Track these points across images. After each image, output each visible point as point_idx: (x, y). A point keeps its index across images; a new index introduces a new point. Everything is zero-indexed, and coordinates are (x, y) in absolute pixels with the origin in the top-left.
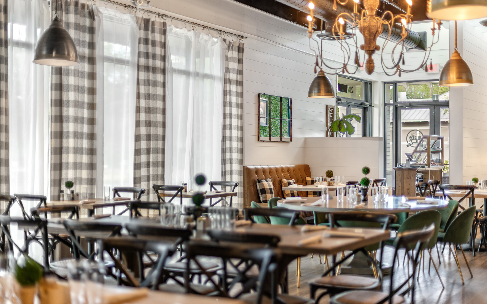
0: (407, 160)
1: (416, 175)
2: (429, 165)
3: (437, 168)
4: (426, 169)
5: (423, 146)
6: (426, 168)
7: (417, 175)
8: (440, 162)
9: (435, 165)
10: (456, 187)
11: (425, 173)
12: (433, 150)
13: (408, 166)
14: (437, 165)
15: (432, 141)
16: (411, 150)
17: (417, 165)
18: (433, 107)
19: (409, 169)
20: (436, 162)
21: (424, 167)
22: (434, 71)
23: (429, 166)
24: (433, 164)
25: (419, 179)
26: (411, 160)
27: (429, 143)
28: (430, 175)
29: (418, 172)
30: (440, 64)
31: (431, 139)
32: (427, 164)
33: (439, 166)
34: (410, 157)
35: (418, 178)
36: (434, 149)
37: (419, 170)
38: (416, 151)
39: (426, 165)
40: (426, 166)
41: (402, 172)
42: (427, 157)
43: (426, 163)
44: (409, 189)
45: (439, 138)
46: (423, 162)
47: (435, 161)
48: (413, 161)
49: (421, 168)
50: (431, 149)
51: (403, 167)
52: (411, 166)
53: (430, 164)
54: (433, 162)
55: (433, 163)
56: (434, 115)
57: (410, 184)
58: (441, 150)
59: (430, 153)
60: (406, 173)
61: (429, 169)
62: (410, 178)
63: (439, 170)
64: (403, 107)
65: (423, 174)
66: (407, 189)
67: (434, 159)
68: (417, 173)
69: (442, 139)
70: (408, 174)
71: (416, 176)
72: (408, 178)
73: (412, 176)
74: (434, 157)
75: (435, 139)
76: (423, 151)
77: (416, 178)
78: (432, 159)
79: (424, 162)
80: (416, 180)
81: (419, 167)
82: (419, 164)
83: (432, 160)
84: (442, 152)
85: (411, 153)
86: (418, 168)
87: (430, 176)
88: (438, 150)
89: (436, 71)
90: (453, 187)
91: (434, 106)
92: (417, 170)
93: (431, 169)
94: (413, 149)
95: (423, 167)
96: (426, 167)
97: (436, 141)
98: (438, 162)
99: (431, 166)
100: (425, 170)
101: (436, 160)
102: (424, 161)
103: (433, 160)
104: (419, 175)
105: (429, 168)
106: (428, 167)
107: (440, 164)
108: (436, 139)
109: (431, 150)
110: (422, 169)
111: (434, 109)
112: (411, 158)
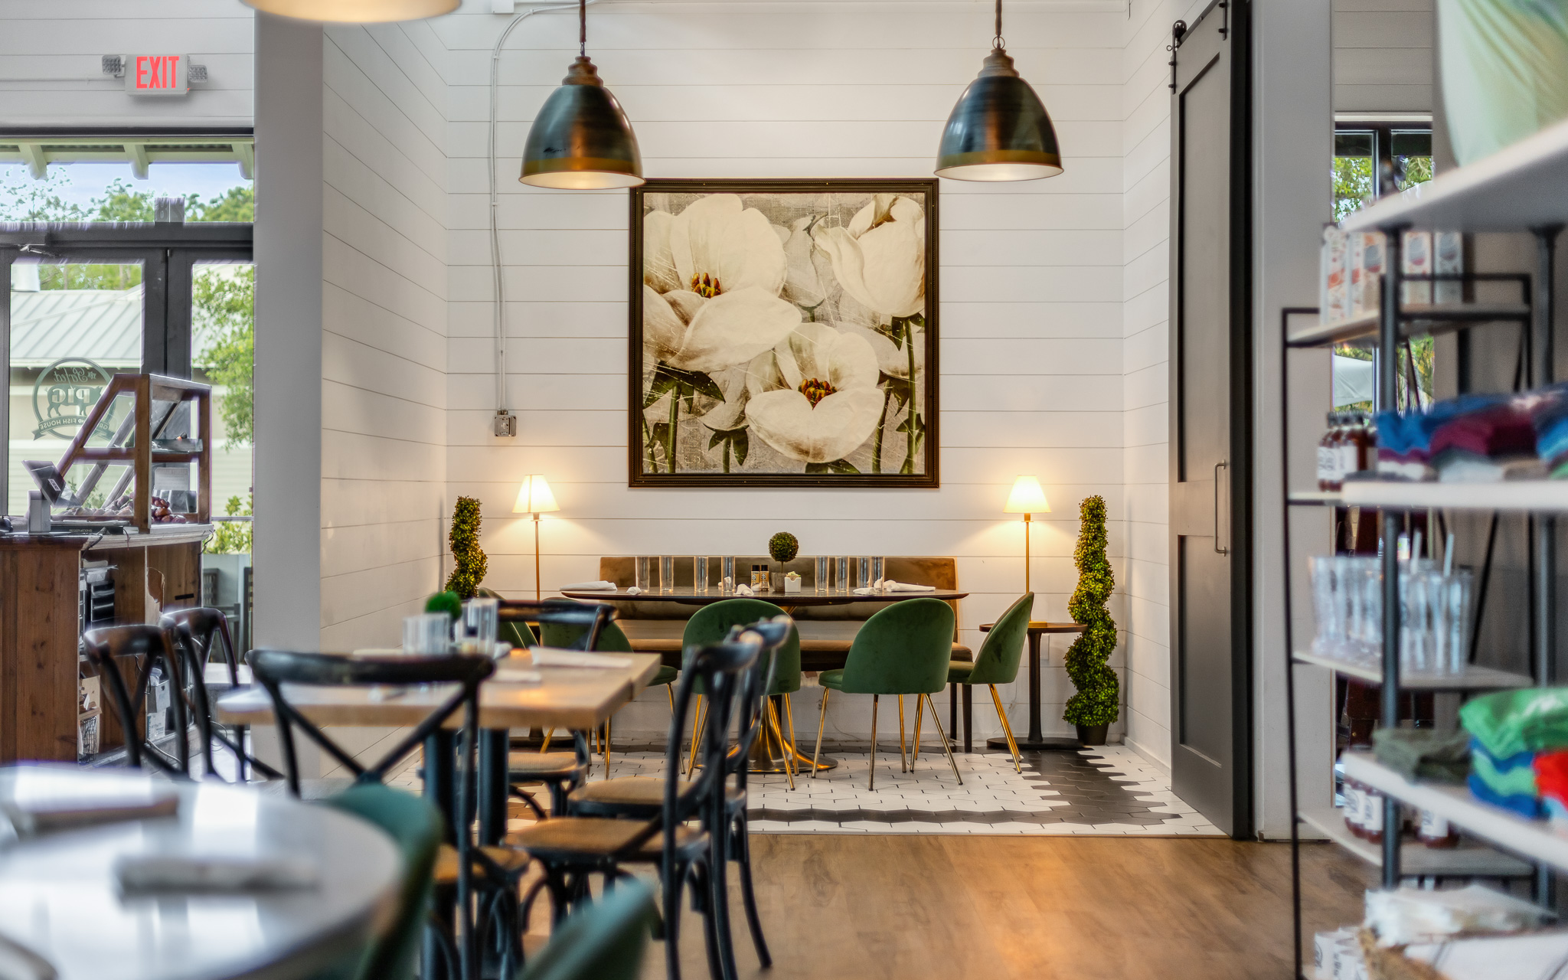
0: (33, 498)
1: (80, 569)
2: (146, 521)
3: (180, 533)
4: (128, 541)
5: (109, 435)
6: (132, 538)
7: (86, 574)
8: (192, 508)
9: (171, 520)
10: (370, 669)
11: (125, 559)
12: (161, 449)
13: (38, 528)
14: (181, 521)
15: (158, 408)
16: (54, 449)
17: (84, 522)
18: (160, 256)
19: (41, 543)
20: (176, 507)
21: (122, 533)
22: (165, 86)
23: (144, 529)
24: (162, 516)
25: (97, 589)
26: (55, 496)
27: (142, 413)
28: (150, 572)
29: (93, 556)
30: (192, 57)
31: (154, 398)
32: (132, 513)
33: (188, 525)
34: (52, 482)
35: (89, 585)
36: (164, 442)
37: (95, 548)
38: (78, 452)
39: (132, 522)
40: (127, 525)
41: (8, 557)
42: (133, 480)
43: (128, 512)
44: (43, 644)
45: (187, 394)
46: (113, 508)
47: (169, 501)
48: (63, 502)
49: (105, 537)
50: (154, 444)
51: (16, 534)
52: (54, 528)
53: (150, 518)
54: (159, 504)
55: (159, 510)
56: (162, 289)
57: (48, 619)
58: (199, 449)
59: (151, 465)
60: (28, 562)
61: (144, 541)
62: (52, 588)
63: (188, 544)
64: (17, 248)
65: (113, 567)
66: (35, 647)
67: (166, 495)
68: (86, 563)
69: (204, 397)
70: (41, 565)
71: (82, 578)
72: (37, 589)
73: (57, 579)
74: (164, 484)
75: (169, 399)
76: (114, 455)
77: (82, 586)
78: (155, 495)
79: (117, 507)
80: (82, 599)
81: (96, 529)
82: (95, 514)
83: (158, 499)
84: (204, 458)
85: (57, 464)
86: (93, 537)
87: (147, 573)
88: (188, 449)
89: (174, 86)
90: (344, 668)
91: (161, 248)
92: (85, 546)
93: (151, 540)
94: (67, 445)
95: (116, 530)
96: (128, 530)
97: (175, 405)
98: (183, 509)
99: (154, 527)
100: (125, 545)
101: (173, 499)
102: (120, 500)
103: (160, 497)
104: (96, 573)
105: (145, 537)
106: (139, 533)
107: (192, 518)
108: (175, 397)
109: (155, 447)
110: (111, 541)
111: (164, 265)
112: (57, 489)
